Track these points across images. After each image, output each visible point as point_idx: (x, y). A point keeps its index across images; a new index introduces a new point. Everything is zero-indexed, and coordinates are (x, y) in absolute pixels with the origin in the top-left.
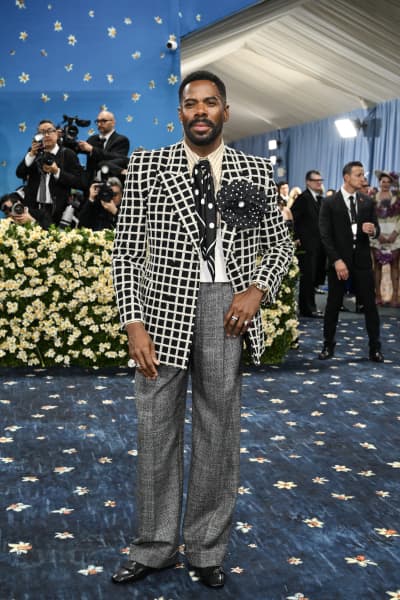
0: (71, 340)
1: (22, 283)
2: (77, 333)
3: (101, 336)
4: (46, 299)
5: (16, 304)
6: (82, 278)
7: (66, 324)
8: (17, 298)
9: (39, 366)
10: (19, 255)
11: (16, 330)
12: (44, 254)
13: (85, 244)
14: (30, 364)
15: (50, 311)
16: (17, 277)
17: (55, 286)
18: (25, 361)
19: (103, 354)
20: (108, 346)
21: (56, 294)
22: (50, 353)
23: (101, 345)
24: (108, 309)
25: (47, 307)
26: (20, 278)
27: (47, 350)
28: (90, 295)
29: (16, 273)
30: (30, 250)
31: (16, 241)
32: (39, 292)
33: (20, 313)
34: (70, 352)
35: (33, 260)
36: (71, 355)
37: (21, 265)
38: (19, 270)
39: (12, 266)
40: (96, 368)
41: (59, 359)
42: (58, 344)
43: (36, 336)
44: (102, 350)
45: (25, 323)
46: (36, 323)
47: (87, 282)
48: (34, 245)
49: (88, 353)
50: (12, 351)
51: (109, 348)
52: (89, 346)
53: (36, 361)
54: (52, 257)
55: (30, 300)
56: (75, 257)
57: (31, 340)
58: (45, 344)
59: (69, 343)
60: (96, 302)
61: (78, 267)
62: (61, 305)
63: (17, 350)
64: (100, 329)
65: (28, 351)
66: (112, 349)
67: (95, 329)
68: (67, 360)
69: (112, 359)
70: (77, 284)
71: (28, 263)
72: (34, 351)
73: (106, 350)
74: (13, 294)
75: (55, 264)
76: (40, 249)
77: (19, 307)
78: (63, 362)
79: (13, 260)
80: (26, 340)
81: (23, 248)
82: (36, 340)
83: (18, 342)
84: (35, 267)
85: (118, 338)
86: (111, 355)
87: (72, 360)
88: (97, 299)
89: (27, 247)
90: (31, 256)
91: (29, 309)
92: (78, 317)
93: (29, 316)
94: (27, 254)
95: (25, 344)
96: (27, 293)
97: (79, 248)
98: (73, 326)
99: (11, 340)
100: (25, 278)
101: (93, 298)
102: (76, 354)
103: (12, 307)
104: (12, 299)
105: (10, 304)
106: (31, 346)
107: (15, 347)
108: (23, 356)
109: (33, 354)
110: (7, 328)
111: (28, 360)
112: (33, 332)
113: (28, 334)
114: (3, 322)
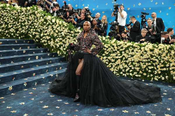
0: (127, 70)
1: (116, 55)
2: (128, 69)
3: (134, 70)
4: (121, 59)
5: (114, 60)
6: (131, 55)
7: (126, 66)
8: (115, 58)
9: (118, 76)
10: (116, 48)
11: (114, 66)
12: (122, 48)
13: (132, 46)
14: (117, 75)
15: (122, 62)
16: (115, 53)
17: (124, 56)
18: (115, 74)
19: (135, 75)
20: (136, 73)
21: (124, 58)
22: (121, 73)
23: (134, 73)
24: (136, 63)
25: (121, 61)
26: (116, 53)
27: (121, 72)
28: (132, 59)
29: (115, 52)
30: (119, 47)
31: (116, 44)
32: (120, 57)
33: (114, 62)
34: (126, 73)
35: (119, 49)
36: (126, 74)
37: (116, 50)
38: (116, 51)
39: (114, 50)
40: (132, 78)
41: (124, 75)
42: (123, 71)
43: (118, 68)
44: (134, 74)
46: (118, 65)
47: (132, 56)
48: (120, 46)
49: (131, 74)
51: (136, 74)
52: (131, 72)
53: (118, 74)
54: (124, 49)
55: (117, 59)
56: (130, 49)
57: (117, 69)
58: (120, 70)
59: (126, 71)
60: (134, 61)
61: (130, 52)
62: (125, 61)
63: (113, 71)
64: (134, 69)
65: (116, 71)
66: (137, 74)
67: (133, 68)
68: (125, 75)
69: (136, 77)
70: (129, 56)
71: (118, 50)
72: (117, 72)
73: (135, 74)
74: (114, 57)
75: (125, 51)
76: (121, 47)
77: (115, 61)
78: (124, 76)
79: (114, 49)
81: (117, 46)
82: (118, 69)
83: (114, 69)
84: (119, 51)
85: (139, 72)
86: (137, 76)
87: (127, 75)
88: (134, 60)
89: (118, 46)
90: (119, 48)
91: (117, 61)
92: (129, 65)
93: (117, 63)
94: (118, 47)
96: (117, 57)
97: (131, 47)
98: (127, 67)
99: (112, 68)
100: (117, 54)
101: (133, 60)
102: (128, 74)
103: (113, 60)
104: (113, 58)
105: (112, 60)
106: (117, 70)
107: (113, 70)
108: (115, 73)
109: (117, 73)
110: (112, 65)
111: (116, 74)
112: (117, 67)
113: (116, 67)
114: (111, 64)
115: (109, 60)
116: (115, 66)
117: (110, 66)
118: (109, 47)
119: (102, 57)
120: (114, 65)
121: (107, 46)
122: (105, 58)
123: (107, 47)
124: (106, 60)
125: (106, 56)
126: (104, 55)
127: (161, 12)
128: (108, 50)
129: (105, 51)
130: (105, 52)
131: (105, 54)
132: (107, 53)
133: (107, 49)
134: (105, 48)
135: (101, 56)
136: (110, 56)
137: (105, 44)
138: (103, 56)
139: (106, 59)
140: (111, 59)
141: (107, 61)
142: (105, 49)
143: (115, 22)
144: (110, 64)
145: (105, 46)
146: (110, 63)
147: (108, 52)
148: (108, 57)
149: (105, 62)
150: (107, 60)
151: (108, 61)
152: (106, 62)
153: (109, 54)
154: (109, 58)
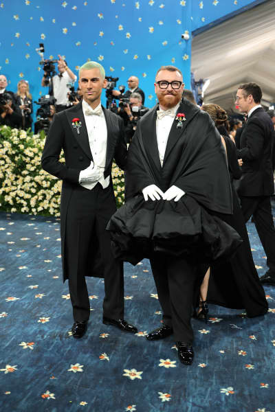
5: (49, 183)
11: (48, 197)
14: (56, 216)
18: (52, 213)
33: (50, 188)
45: (52, 193)
50: (46, 208)
57: (56, 203)
63: (49, 208)
65: (55, 208)
80: (54, 202)
83: (50, 202)
91: (56, 185)
93: (55, 189)
95: (53, 204)
99: (46, 202)
103: (45, 184)
104: (46, 180)
105: (44, 182)
106: (56, 206)
107: (48, 205)
108: (51, 211)
109: (56, 211)
110: (44, 195)
111: (54, 213)
112: (57, 198)
113: (54, 199)
114: (42, 191)
115: (37, 183)
116: (51, 197)
117: (40, 198)
118: (36, 154)
119: (21, 178)
120: (49, 194)
121: (31, 151)
122: (28, 179)
123: (31, 155)
124: (31, 185)
125: (30, 174)
126: (25, 172)
127: (145, 75)
128: (33, 162)
129: (27, 163)
130: (28, 166)
131: (29, 171)
132: (33, 169)
133: (32, 159)
134: (27, 156)
135: (18, 176)
136: (39, 175)
137: (25, 148)
138: (24, 176)
139: (31, 181)
140: (42, 181)
141: (33, 187)
142: (28, 160)
143: (48, 96)
144: (39, 193)
145: (27, 152)
146: (40, 190)
147: (33, 165)
148: (34, 176)
149: (28, 189)
150: (33, 184)
151: (36, 186)
152: (30, 188)
153: (35, 170)
154: (37, 178)
